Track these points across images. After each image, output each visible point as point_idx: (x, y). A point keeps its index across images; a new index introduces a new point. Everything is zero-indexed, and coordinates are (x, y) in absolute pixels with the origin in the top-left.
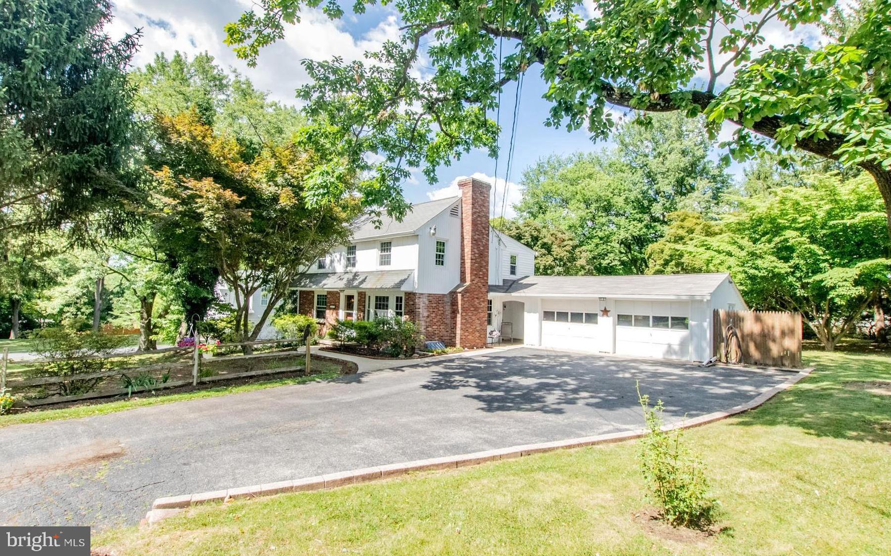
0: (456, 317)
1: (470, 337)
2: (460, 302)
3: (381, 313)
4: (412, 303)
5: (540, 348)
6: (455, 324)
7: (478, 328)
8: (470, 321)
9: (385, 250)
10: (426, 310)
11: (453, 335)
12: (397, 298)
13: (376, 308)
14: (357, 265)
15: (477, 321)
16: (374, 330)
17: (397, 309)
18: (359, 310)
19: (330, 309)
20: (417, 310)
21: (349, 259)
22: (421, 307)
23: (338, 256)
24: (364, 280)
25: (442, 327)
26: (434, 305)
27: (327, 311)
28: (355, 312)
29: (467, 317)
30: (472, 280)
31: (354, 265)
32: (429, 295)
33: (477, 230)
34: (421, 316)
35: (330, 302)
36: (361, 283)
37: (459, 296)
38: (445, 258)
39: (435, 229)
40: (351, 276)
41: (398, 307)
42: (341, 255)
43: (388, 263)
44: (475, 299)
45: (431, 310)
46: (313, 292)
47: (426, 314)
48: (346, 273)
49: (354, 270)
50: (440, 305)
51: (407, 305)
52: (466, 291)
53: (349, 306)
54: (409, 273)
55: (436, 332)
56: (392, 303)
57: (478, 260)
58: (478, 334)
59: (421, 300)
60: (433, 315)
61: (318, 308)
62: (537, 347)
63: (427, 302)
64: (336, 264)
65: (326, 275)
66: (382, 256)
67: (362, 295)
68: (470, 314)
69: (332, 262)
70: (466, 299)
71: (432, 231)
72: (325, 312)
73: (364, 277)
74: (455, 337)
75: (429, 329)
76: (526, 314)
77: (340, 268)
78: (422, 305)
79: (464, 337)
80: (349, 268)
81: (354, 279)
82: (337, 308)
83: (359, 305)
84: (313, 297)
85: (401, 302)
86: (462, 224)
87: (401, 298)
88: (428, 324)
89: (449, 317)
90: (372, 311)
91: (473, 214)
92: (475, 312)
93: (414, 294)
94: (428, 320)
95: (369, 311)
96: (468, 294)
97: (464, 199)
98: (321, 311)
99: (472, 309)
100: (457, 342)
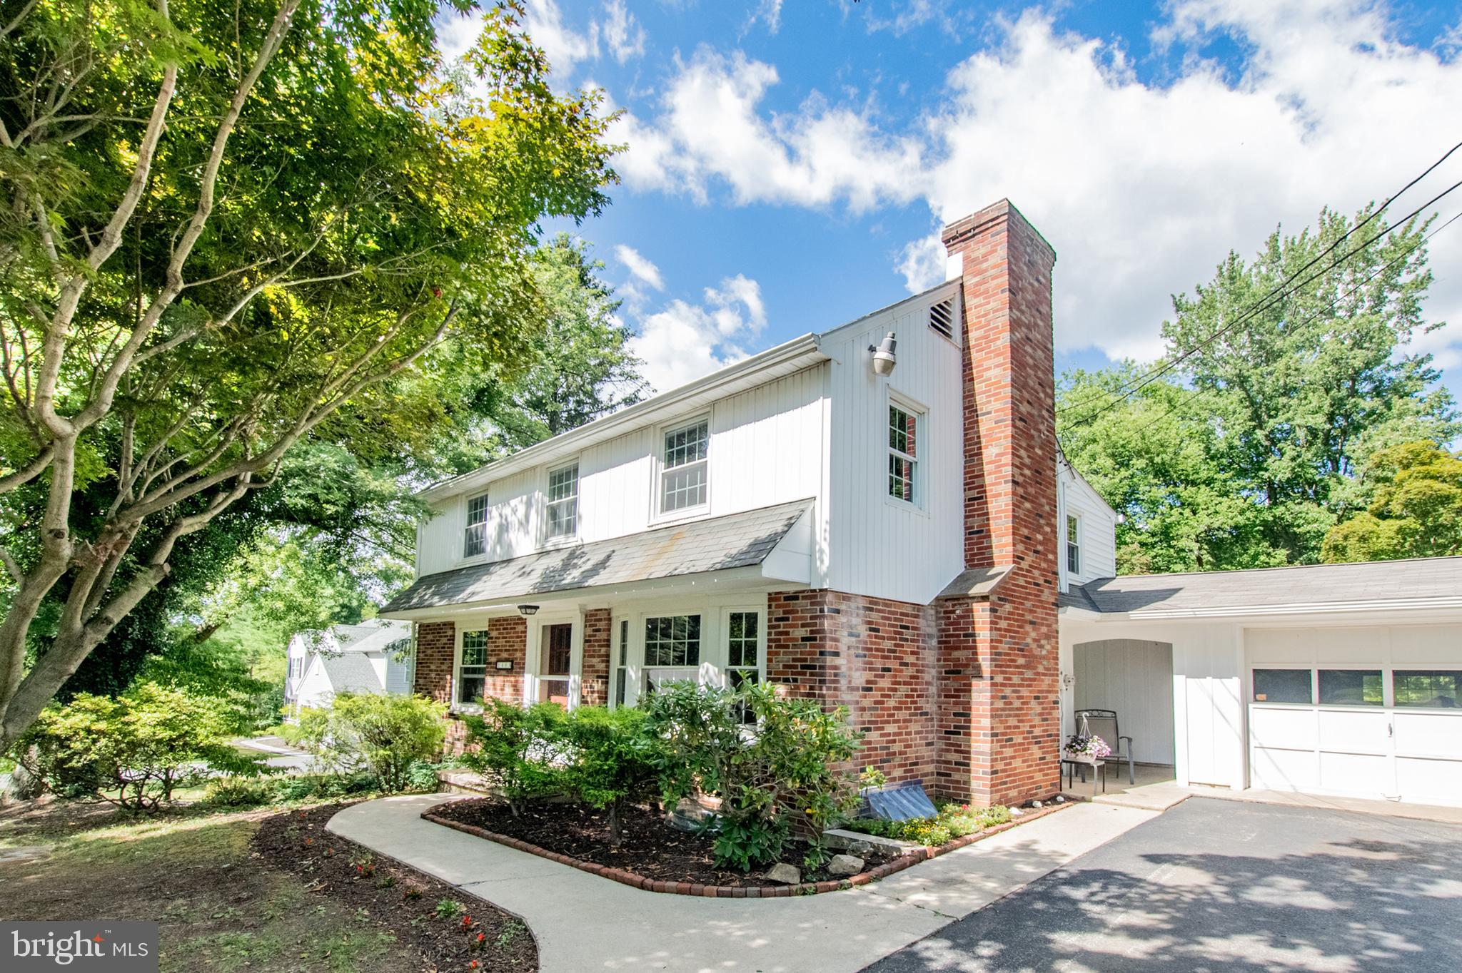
0: (967, 689)
1: (1017, 763)
2: (983, 634)
3: (669, 677)
4: (800, 633)
5: (1249, 796)
6: (966, 715)
7: (1037, 732)
8: (1017, 703)
9: (680, 453)
10: (859, 663)
11: (954, 757)
12: (736, 618)
13: (650, 659)
14: (579, 529)
15: (1033, 703)
16: (643, 745)
17: (735, 659)
18: (587, 669)
19: (498, 672)
20: (829, 660)
21: (553, 513)
22: (842, 648)
23: (521, 510)
24: (603, 564)
25: (913, 727)
26: (888, 644)
27: (489, 680)
28: (574, 679)
29: (1008, 691)
30: (1018, 558)
31: (570, 528)
32: (873, 603)
33: (1025, 386)
34: (843, 683)
35: (496, 652)
36: (594, 571)
37: (981, 613)
38: (918, 473)
39: (893, 347)
40: (555, 561)
41: (740, 653)
42: (529, 505)
43: (698, 496)
44: (1028, 628)
45: (879, 664)
46: (451, 625)
47: (860, 678)
48: (543, 553)
49: (571, 542)
50: (908, 647)
51: (777, 644)
52: (1004, 594)
53: (558, 660)
54: (792, 511)
55: (896, 748)
56: (716, 638)
57: (1032, 490)
58: (1036, 752)
59: (842, 619)
60: (885, 683)
61: (467, 671)
62: (1237, 791)
63: (863, 631)
64: (514, 536)
65: (485, 568)
66: (669, 481)
67: (598, 621)
68: (1016, 679)
69: (503, 528)
70: (1003, 624)
71: (882, 354)
72: (482, 682)
73: (602, 557)
74: (965, 765)
75: (873, 736)
76: (1178, 680)
77: (524, 544)
78: (845, 641)
79: (1000, 766)
80: (554, 540)
81: (567, 565)
82: (516, 668)
83: (587, 654)
84: (452, 638)
85: (752, 631)
86: (967, 366)
87: (752, 618)
88: (867, 716)
89: (933, 690)
90: (634, 673)
91: (1015, 325)
92: (1029, 674)
93: (815, 596)
94: (867, 702)
95: (622, 674)
96: (1008, 607)
97: (970, 282)
98: (475, 680)
99: (1021, 661)
100: (974, 785)
